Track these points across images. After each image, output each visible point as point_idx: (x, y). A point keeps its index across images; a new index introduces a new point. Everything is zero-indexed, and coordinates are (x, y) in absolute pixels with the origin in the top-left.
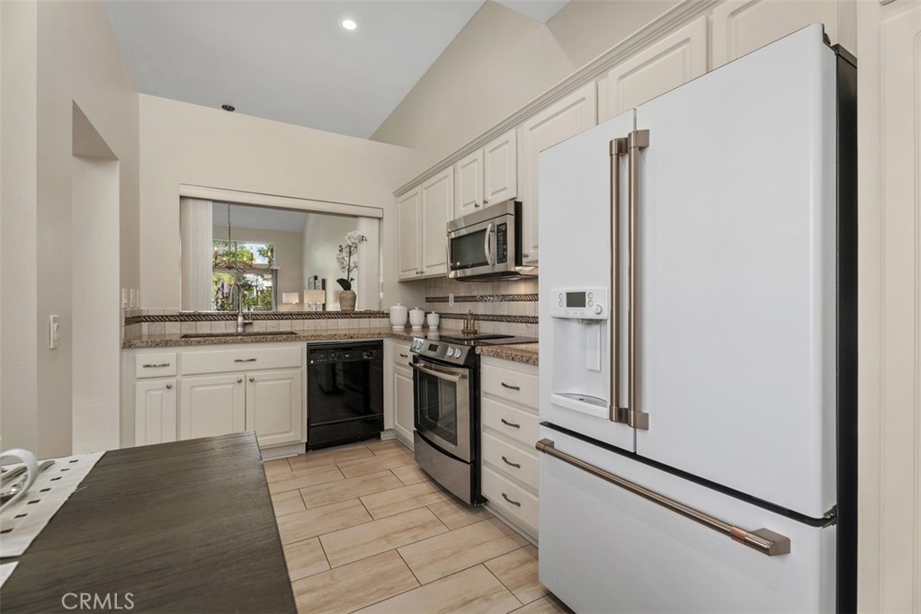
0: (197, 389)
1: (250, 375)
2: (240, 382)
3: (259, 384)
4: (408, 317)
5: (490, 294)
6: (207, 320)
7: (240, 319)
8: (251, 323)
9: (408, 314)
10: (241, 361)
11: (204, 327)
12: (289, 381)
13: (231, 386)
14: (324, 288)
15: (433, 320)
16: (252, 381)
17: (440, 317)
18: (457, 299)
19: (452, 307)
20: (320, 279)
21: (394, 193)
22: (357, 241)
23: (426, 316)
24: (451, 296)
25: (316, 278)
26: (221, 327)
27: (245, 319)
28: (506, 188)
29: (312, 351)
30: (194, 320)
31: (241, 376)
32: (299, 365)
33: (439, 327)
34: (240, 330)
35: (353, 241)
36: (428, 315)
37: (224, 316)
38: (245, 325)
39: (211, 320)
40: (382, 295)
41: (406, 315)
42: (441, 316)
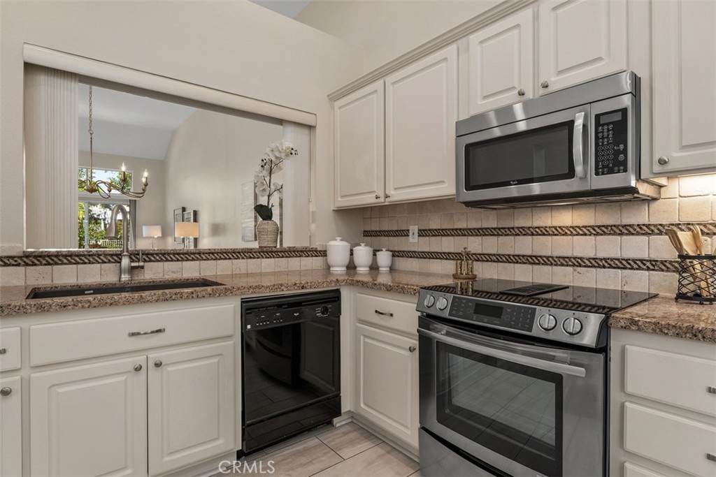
0: (61, 390)
1: (155, 356)
2: (138, 369)
3: (170, 369)
4: (352, 254)
5: (495, 226)
6: (70, 263)
7: (125, 261)
8: (142, 267)
9: (352, 250)
10: (139, 334)
11: (66, 276)
12: (216, 360)
13: (123, 378)
14: (195, 220)
15: (384, 258)
16: (158, 365)
17: (393, 256)
18: (423, 233)
19: (414, 242)
20: (190, 211)
21: (328, 96)
22: (283, 155)
23: (375, 255)
24: (414, 229)
25: (184, 209)
26: (94, 274)
27: (132, 261)
28: (600, 59)
29: (250, 309)
30: (49, 264)
31: (140, 359)
32: (230, 333)
33: (392, 269)
34: (125, 277)
35: (277, 154)
36: (378, 253)
37: (99, 255)
38: (132, 270)
39: (77, 263)
40: (313, 227)
41: (349, 253)
42: (396, 254)
